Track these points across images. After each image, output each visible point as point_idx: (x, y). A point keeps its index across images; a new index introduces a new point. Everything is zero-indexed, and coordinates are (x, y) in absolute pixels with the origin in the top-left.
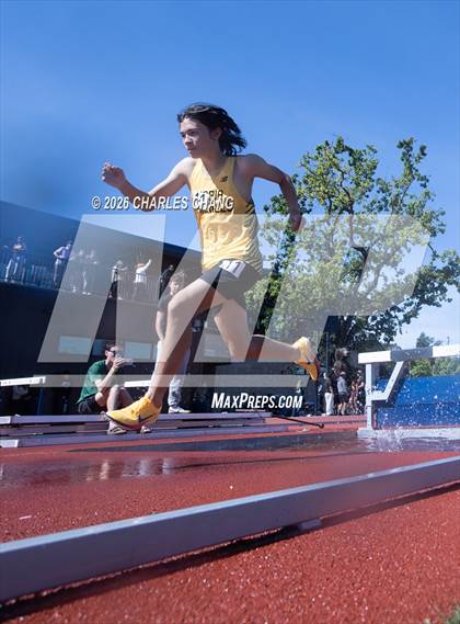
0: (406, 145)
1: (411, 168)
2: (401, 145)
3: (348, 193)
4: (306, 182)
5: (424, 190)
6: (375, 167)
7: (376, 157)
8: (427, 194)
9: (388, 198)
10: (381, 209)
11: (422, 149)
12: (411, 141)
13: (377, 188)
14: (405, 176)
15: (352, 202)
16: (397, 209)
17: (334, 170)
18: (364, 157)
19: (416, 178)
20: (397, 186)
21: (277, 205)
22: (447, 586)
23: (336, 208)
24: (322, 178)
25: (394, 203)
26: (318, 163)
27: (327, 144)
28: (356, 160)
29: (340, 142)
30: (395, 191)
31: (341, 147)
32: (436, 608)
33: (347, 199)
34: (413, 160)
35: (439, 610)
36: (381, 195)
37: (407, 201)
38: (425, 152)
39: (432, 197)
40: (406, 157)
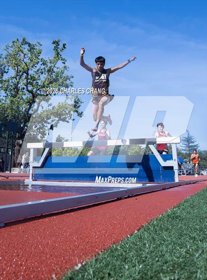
0: (56, 43)
1: (58, 54)
2: (54, 43)
3: (26, 65)
4: (6, 58)
5: (63, 65)
6: (40, 53)
7: (41, 48)
8: (65, 67)
9: (46, 69)
10: (42, 73)
11: (64, 45)
12: (59, 41)
13: (41, 63)
14: (55, 58)
15: (28, 70)
16: (50, 73)
17: (20, 53)
18: (36, 47)
19: (60, 59)
20: (51, 63)
22: (64, 259)
23: (20, 72)
24: (14, 56)
25: (49, 71)
26: (11, 49)
27: (18, 40)
28: (32, 48)
29: (24, 40)
30: (49, 65)
31: (25, 42)
32: (58, 269)
33: (26, 67)
34: (59, 50)
35: (59, 271)
36: (43, 67)
38: (66, 46)
39: (68, 69)
40: (56, 49)
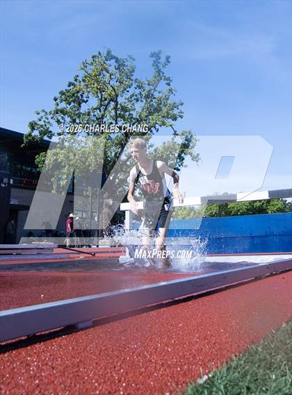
0: (156, 56)
1: (159, 71)
2: (152, 55)
3: (114, 89)
4: (84, 81)
5: (169, 87)
6: (134, 71)
7: (134, 63)
8: (171, 90)
9: (143, 93)
10: (137, 100)
11: (168, 58)
12: (160, 52)
13: (134, 85)
14: (155, 77)
15: (117, 96)
16: (149, 100)
17: (104, 72)
18: (126, 64)
19: (163, 78)
20: (149, 84)
21: (63, 97)
22: (181, 370)
23: (106, 99)
24: (96, 77)
25: (147, 97)
26: (93, 67)
27: (100, 54)
28: (120, 65)
29: (109, 53)
30: (147, 88)
31: (109, 56)
32: (174, 385)
33: (113, 93)
34: (160, 66)
35: (175, 387)
36: (138, 91)
37: (156, 95)
38: (170, 60)
39: (174, 93)
40: (156, 64)
